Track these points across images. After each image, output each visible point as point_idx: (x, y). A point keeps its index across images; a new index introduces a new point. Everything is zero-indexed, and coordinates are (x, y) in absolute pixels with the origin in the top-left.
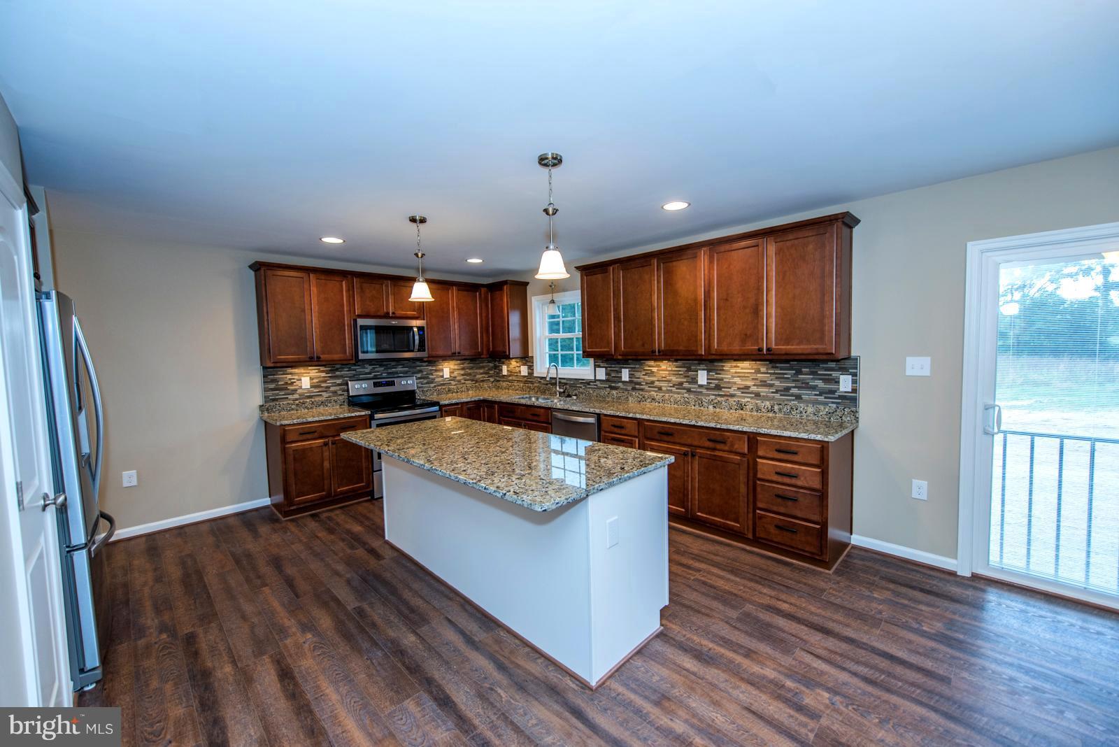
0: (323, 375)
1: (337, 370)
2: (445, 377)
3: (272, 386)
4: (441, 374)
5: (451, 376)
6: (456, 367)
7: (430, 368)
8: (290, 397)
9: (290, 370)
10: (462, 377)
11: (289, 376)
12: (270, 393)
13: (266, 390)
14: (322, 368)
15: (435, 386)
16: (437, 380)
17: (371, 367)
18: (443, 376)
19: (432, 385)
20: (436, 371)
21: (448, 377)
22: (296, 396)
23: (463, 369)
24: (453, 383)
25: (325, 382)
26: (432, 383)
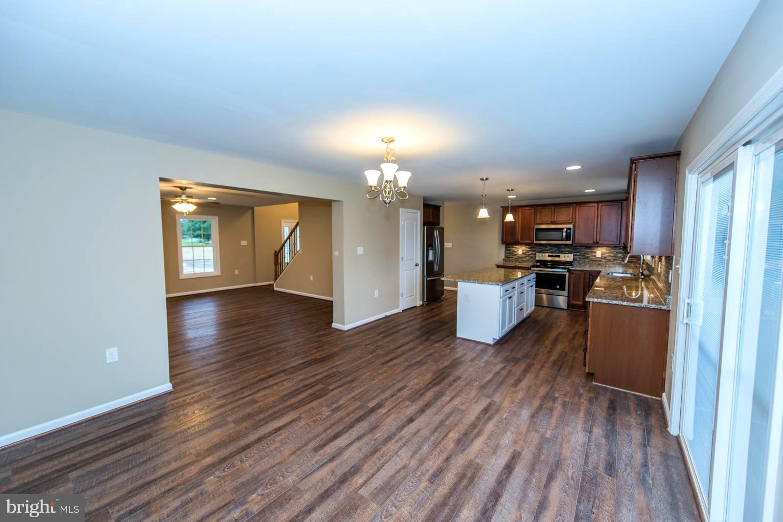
0: (527, 249)
1: (534, 248)
2: (597, 256)
3: (508, 252)
4: (594, 254)
5: (602, 256)
6: (607, 251)
7: (587, 250)
8: (514, 257)
9: (515, 246)
10: (611, 258)
11: (514, 249)
12: (507, 255)
13: (506, 253)
14: (528, 247)
15: (589, 261)
16: (590, 257)
17: (550, 248)
18: (595, 256)
19: (587, 260)
20: (591, 252)
21: (600, 256)
22: (516, 257)
23: (612, 253)
24: (603, 260)
25: (528, 252)
26: (587, 259)
